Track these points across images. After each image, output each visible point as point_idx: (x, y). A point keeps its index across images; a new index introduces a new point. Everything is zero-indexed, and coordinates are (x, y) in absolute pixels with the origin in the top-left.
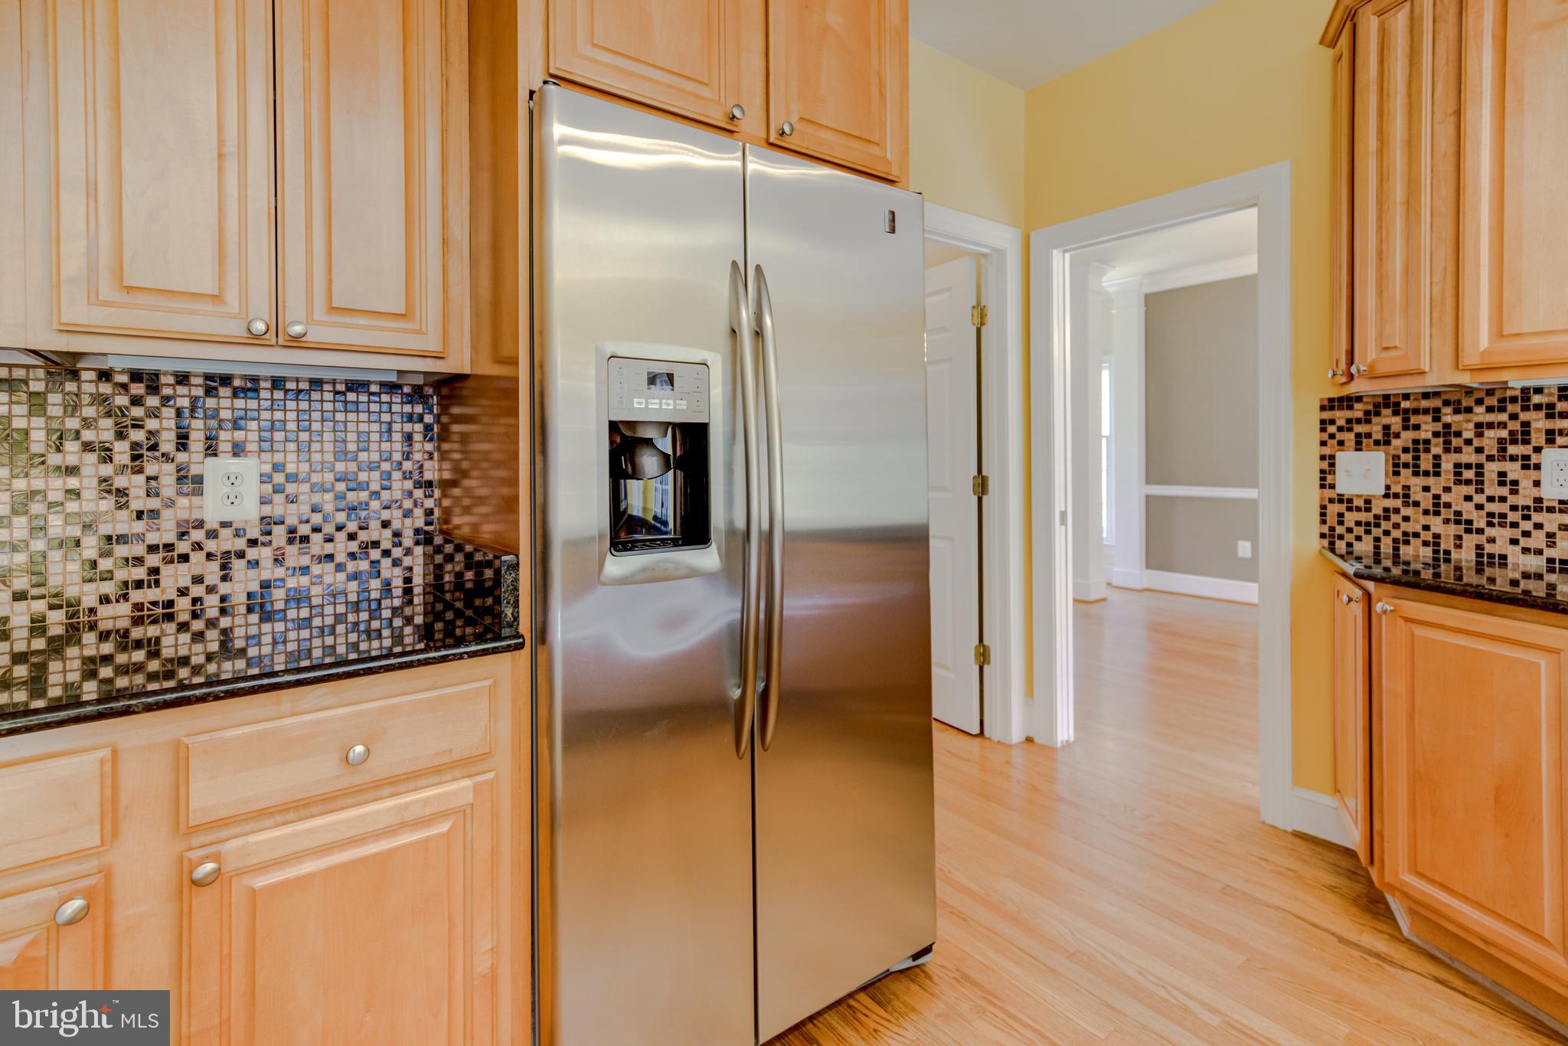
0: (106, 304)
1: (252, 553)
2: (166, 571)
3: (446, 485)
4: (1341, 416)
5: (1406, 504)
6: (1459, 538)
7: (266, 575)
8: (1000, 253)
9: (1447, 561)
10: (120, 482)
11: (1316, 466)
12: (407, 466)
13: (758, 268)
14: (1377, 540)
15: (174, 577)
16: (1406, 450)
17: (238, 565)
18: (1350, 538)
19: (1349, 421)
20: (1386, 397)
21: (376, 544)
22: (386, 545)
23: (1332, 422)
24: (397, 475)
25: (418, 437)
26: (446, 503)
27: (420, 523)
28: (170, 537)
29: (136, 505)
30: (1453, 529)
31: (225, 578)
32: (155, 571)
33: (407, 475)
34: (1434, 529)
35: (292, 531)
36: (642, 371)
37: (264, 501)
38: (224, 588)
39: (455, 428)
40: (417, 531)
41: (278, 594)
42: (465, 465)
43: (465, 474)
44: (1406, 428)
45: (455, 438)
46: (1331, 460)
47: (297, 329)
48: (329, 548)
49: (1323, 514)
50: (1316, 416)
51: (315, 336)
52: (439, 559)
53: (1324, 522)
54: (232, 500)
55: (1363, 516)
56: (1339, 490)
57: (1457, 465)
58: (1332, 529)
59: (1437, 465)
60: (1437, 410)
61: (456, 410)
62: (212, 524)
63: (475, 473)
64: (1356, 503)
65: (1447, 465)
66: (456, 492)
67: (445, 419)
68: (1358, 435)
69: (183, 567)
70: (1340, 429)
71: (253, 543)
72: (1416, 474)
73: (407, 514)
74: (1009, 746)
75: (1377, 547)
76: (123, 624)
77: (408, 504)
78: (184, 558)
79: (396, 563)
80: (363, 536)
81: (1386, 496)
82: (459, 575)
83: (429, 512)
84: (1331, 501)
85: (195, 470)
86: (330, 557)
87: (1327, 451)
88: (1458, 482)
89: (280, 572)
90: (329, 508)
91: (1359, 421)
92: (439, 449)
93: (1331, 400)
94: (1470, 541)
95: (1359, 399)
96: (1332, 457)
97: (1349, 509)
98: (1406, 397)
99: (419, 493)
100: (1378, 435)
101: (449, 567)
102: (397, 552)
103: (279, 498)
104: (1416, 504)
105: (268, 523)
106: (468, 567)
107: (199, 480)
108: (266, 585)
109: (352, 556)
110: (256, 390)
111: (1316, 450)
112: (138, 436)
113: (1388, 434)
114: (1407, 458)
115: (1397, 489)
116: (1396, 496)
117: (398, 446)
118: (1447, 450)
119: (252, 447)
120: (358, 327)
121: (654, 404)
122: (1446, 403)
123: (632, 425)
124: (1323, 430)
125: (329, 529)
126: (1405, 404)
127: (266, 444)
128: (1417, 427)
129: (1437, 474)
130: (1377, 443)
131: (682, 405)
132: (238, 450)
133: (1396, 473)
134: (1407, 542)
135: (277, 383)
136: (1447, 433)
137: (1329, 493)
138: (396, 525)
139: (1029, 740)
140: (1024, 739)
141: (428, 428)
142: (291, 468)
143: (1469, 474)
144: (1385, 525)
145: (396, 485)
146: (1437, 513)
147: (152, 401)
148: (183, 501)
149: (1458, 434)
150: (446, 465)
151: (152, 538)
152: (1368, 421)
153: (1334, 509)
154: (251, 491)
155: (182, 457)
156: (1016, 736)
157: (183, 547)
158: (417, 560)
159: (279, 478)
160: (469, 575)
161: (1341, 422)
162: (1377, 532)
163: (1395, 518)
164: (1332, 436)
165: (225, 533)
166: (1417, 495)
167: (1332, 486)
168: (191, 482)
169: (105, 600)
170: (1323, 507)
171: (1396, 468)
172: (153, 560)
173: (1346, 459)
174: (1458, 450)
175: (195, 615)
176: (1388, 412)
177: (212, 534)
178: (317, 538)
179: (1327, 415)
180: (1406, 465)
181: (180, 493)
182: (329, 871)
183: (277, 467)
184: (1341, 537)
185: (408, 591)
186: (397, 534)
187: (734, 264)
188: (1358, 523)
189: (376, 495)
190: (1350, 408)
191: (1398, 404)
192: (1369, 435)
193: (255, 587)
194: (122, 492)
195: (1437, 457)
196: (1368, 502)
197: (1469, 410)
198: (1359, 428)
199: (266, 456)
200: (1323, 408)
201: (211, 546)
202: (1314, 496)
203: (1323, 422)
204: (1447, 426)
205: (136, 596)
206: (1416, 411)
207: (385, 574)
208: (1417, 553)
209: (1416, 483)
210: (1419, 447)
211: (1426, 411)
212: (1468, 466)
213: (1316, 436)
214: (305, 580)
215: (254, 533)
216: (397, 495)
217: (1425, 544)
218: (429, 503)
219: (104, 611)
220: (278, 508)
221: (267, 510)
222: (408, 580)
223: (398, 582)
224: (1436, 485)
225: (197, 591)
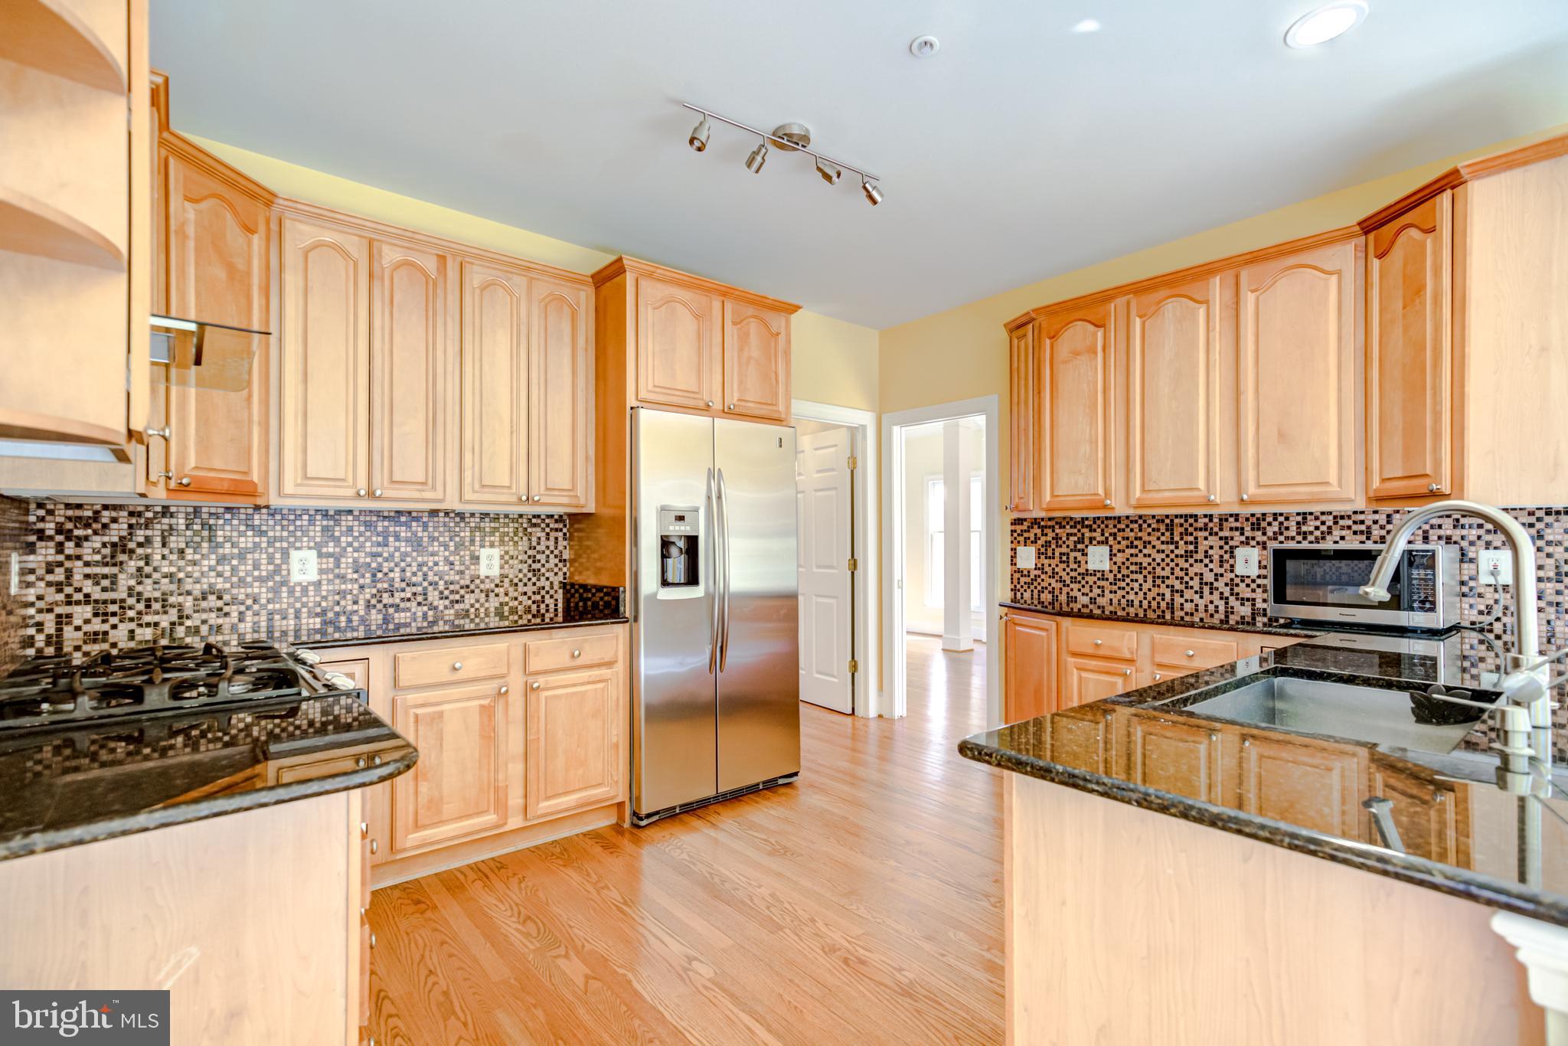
0: (477, 492)
1: (497, 590)
2: (467, 596)
3: (572, 561)
4: (1019, 528)
5: (1043, 573)
6: (1061, 589)
7: (501, 600)
8: (864, 427)
9: (1057, 600)
10: (451, 558)
11: (1009, 553)
12: (556, 552)
13: (719, 469)
14: (1032, 591)
15: (470, 599)
16: (1042, 546)
17: (492, 595)
18: (1022, 590)
19: (1022, 531)
20: (1035, 519)
21: (543, 588)
22: (547, 588)
23: (1015, 531)
24: (552, 556)
25: (560, 539)
26: (572, 569)
27: (561, 579)
28: (468, 582)
29: (457, 568)
30: (1060, 585)
31: (487, 601)
32: (463, 597)
33: (556, 556)
34: (1053, 585)
35: (511, 581)
36: (673, 514)
37: (502, 567)
38: (487, 605)
39: (576, 534)
40: (561, 582)
41: (506, 608)
42: (581, 552)
43: (580, 556)
44: (1042, 535)
45: (576, 539)
46: (1014, 550)
47: (536, 498)
48: (525, 589)
49: (1012, 579)
50: (1009, 528)
51: (544, 500)
52: (569, 595)
53: (1012, 583)
54: (489, 567)
55: (1028, 580)
56: (1018, 566)
57: (1061, 554)
58: (1015, 586)
59: (1053, 554)
60: (1053, 527)
61: (576, 526)
62: (482, 577)
63: (584, 556)
64: (1025, 573)
65: (1057, 554)
66: (576, 564)
67: (571, 530)
68: (1025, 538)
69: (472, 595)
70: (1018, 535)
71: (497, 586)
72: (1046, 558)
73: (556, 574)
74: (868, 719)
75: (1032, 595)
76: (452, 618)
77: (556, 570)
78: (473, 592)
79: (552, 597)
80: (538, 584)
81: (1035, 569)
82: (577, 604)
83: (565, 574)
84: (1015, 572)
85: (477, 554)
86: (525, 593)
87: (1013, 546)
88: (1061, 562)
89: (507, 599)
90: (525, 571)
91: (1025, 531)
92: (569, 544)
93: (1015, 520)
94: (1065, 590)
95: (1025, 520)
96: (1015, 549)
97: (1022, 576)
98: (1043, 519)
99: (561, 565)
100: (1032, 539)
101: (572, 600)
102: (552, 592)
103: (506, 566)
104: (1046, 573)
105: (503, 576)
106: (580, 600)
107: (478, 558)
108: (501, 604)
109: (534, 593)
110: (498, 519)
111: (1009, 546)
112: (457, 539)
113: (1037, 538)
114: (1043, 550)
115: (1039, 566)
116: (1039, 569)
117: (551, 543)
118: (1057, 546)
119: (496, 544)
120: (555, 496)
121: (677, 528)
122: (1057, 523)
123: (667, 536)
124: (1012, 535)
125: (525, 580)
126: (1042, 523)
127: (502, 542)
128: (1046, 535)
129: (1054, 558)
130: (1032, 542)
131: (688, 528)
132: (492, 545)
133: (1039, 558)
134: (1043, 592)
135: (506, 516)
136: (1057, 538)
137: (1014, 568)
138: (551, 579)
139: (880, 716)
140: (876, 715)
141: (565, 534)
142: (511, 553)
143: (1064, 558)
144: (1035, 584)
145: (551, 561)
146: (1054, 577)
147: (462, 525)
148: (473, 567)
149: (1061, 538)
150: (572, 552)
151: (462, 582)
152: (1029, 531)
153: (1017, 575)
154: (497, 562)
155: (472, 548)
156: (873, 713)
157: (472, 587)
158: (560, 596)
159: (507, 557)
160: (581, 604)
161: (1019, 532)
162: (1032, 587)
163: (1039, 580)
164: (1015, 538)
165: (487, 581)
166: (1047, 569)
167: (1015, 564)
168: (476, 559)
169: (446, 607)
170: (1012, 575)
171: (1039, 554)
172: (462, 592)
173: (1020, 549)
174: (1061, 546)
175: (476, 617)
176: (1036, 526)
177: (482, 582)
178: (520, 584)
179: (1013, 527)
180: (1043, 554)
181: (472, 564)
182: (567, 694)
183: (507, 553)
184: (1019, 590)
185: (556, 610)
186: (552, 583)
187: (709, 469)
188: (1025, 583)
189: (543, 565)
190: (1022, 524)
191: (1039, 523)
192: (1029, 538)
193: (497, 605)
194: (452, 564)
195: (1053, 550)
196: (1029, 572)
197: (1064, 527)
198: (1026, 535)
199: (502, 548)
200: (1012, 524)
201: (482, 586)
202: (1009, 569)
203: (1012, 531)
204: (1057, 534)
205: (457, 606)
206: (1046, 527)
207: (547, 602)
208: (1046, 597)
209: (1046, 562)
210: (1048, 544)
211: (1050, 527)
212: (1064, 554)
213: (1009, 538)
214: (516, 603)
215: (497, 581)
216: (552, 566)
217: (1050, 592)
218: (565, 570)
219: (447, 612)
220: (506, 571)
221: (502, 572)
222: (556, 605)
223: (552, 606)
224: (1053, 562)
225: (477, 605)
